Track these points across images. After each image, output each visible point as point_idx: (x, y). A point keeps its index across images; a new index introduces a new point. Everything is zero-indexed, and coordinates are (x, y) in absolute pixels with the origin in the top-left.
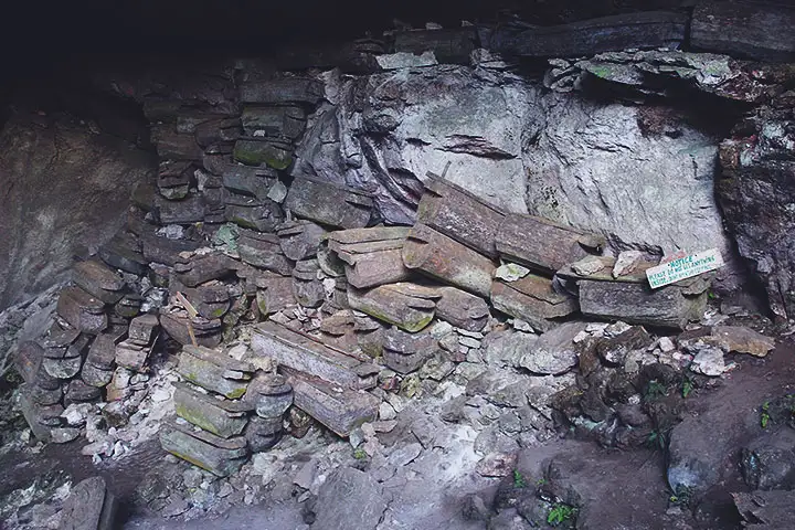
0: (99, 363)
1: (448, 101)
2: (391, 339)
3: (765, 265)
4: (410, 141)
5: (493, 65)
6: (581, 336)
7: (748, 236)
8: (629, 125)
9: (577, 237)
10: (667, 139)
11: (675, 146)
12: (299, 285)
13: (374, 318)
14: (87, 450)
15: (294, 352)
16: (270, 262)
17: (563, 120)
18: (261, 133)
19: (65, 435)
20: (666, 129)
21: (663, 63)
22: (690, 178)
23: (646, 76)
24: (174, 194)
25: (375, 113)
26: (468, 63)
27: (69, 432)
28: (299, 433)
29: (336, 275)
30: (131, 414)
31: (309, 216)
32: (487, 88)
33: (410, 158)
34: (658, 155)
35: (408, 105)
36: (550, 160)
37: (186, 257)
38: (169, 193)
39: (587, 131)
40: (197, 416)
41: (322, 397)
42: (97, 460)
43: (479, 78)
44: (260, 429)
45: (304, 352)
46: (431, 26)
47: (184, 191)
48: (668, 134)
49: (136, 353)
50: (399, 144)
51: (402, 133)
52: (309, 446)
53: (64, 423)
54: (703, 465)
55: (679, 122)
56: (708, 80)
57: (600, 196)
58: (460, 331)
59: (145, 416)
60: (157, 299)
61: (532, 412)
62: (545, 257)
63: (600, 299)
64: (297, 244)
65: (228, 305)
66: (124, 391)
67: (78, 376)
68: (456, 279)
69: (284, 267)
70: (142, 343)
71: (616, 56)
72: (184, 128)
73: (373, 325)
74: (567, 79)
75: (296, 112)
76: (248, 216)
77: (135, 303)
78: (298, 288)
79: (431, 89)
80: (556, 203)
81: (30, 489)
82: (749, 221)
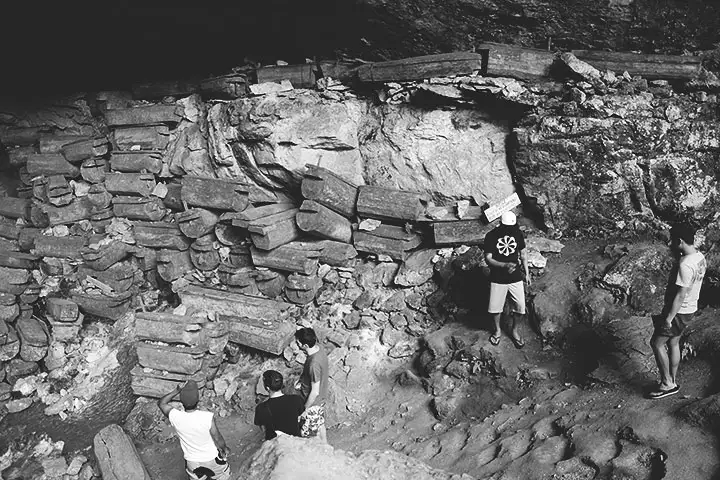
0: (37, 342)
1: (307, 114)
2: (295, 282)
3: (541, 200)
4: (281, 144)
5: (338, 88)
6: (436, 259)
7: (531, 184)
8: (446, 123)
9: (418, 196)
10: (472, 130)
11: (477, 134)
12: (198, 256)
13: (273, 269)
14: (49, 411)
15: (224, 303)
16: (169, 243)
17: (398, 122)
18: (138, 147)
19: (22, 405)
20: (471, 123)
21: (477, 84)
22: (488, 152)
23: (464, 92)
24: (61, 201)
25: (254, 126)
26: (315, 87)
27: (24, 402)
28: (234, 360)
29: (231, 244)
30: (74, 376)
31: (203, 204)
32: (333, 104)
33: (281, 156)
34: (466, 140)
35: (280, 119)
36: (385, 149)
37: (96, 248)
38: (57, 201)
39: (417, 128)
40: (165, 363)
41: (257, 331)
42: (64, 416)
43: (327, 98)
44: (212, 363)
45: (232, 302)
46: (281, 63)
47: (69, 198)
48: (471, 127)
49: (70, 328)
50: (272, 147)
51: (274, 139)
52: (245, 368)
53: (17, 395)
54: (559, 318)
55: (480, 119)
56: (512, 94)
57: (425, 169)
58: (340, 268)
59: (87, 375)
60: (53, 285)
61: (410, 311)
62: (398, 211)
63: (449, 233)
64: (195, 227)
65: (131, 280)
66: (62, 360)
67: (18, 356)
68: (333, 235)
69: (181, 244)
70: (71, 320)
71: (442, 80)
72: (47, 149)
73: (274, 274)
74: (400, 95)
75: (164, 130)
76: (142, 210)
77: (36, 292)
78: (198, 259)
79: (296, 106)
80: (390, 176)
81: (7, 454)
82: (533, 176)
